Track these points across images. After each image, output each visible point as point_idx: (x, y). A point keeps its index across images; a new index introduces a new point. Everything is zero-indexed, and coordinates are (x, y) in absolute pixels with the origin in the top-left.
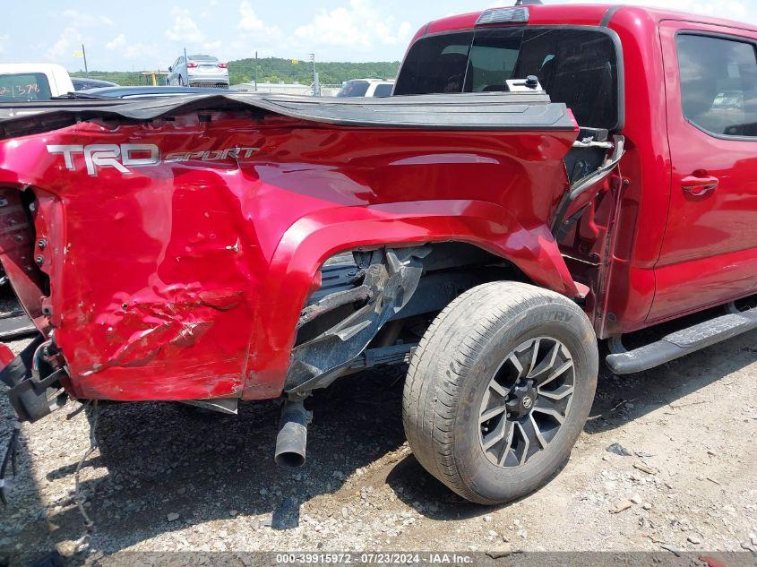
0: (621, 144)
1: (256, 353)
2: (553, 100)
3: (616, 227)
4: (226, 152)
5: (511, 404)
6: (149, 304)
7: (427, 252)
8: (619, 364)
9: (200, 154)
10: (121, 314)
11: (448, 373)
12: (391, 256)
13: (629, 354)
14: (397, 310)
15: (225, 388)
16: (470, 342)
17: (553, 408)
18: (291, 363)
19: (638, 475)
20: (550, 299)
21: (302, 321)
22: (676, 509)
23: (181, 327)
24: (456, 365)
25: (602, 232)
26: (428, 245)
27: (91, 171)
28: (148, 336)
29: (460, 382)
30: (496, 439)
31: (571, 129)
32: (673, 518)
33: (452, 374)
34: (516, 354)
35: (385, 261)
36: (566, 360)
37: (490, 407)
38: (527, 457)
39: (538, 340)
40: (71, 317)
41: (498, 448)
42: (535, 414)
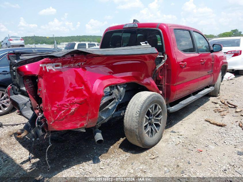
0: (166, 56)
1: (90, 114)
2: (152, 47)
3: (166, 76)
4: (77, 64)
5: (150, 121)
6: (63, 104)
7: (126, 85)
8: (171, 110)
9: (71, 65)
10: (57, 107)
11: (136, 114)
12: (118, 87)
13: (172, 107)
14: (120, 101)
15: (82, 125)
16: (140, 106)
17: (158, 121)
18: (98, 116)
19: (179, 136)
20: (156, 94)
21: (101, 105)
22: (190, 142)
23: (71, 110)
24: (138, 112)
25: (162, 78)
26: (126, 84)
27: (48, 71)
28: (64, 113)
29: (139, 116)
30: (148, 130)
31: (157, 53)
32: (189, 143)
33: (137, 114)
34: (150, 108)
35: (117, 88)
36: (160, 109)
37: (146, 122)
38: (154, 135)
39: (154, 104)
40: (47, 108)
41: (148, 133)
42: (155, 124)
